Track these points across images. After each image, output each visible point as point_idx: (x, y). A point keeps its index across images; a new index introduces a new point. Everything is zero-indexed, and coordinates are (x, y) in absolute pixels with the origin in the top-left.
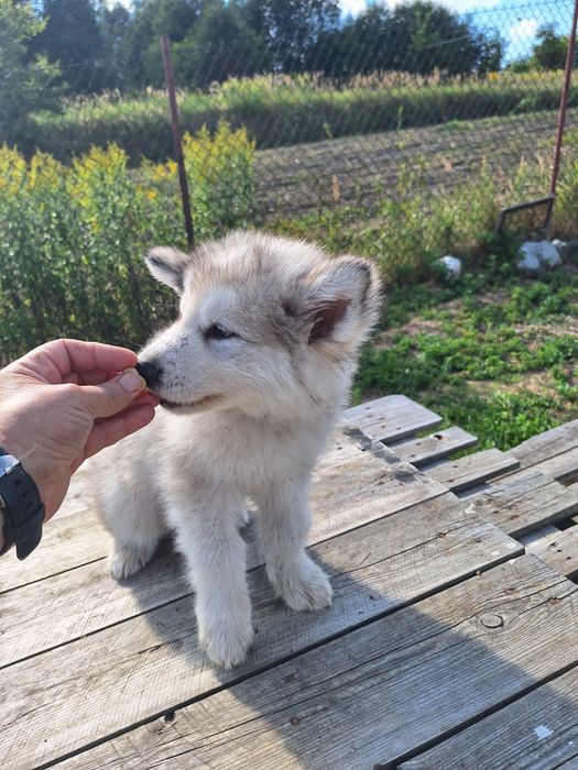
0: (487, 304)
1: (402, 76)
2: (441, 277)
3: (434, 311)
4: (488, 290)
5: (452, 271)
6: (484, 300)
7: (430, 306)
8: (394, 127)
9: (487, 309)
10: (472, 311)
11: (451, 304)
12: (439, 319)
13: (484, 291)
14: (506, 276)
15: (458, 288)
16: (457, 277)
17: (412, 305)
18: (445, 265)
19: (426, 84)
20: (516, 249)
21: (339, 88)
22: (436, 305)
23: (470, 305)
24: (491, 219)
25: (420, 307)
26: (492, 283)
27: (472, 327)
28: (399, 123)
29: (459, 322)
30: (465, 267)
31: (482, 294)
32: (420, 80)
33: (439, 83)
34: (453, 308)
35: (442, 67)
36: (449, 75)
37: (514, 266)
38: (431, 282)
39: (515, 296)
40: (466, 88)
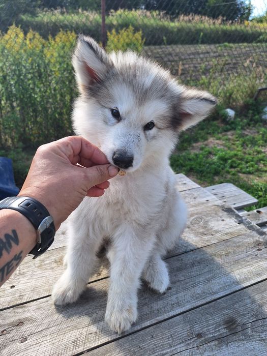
0: (247, 135)
1: (203, 18)
2: (225, 119)
3: (220, 135)
4: (248, 128)
5: (230, 116)
6: (246, 133)
7: (218, 133)
8: (197, 43)
9: (248, 137)
10: (240, 137)
11: (229, 133)
12: (223, 140)
13: (245, 128)
14: (256, 122)
15: (233, 126)
16: (232, 120)
17: (209, 131)
18: (228, 113)
19: (214, 23)
20: (262, 109)
21: (172, 20)
22: (221, 133)
23: (239, 134)
24: (252, 92)
25: (213, 133)
26: (249, 125)
27: (240, 146)
28: (200, 41)
29: (233, 142)
30: (236, 115)
31: (245, 130)
32: (211, 21)
33: (220, 24)
34: (229, 135)
35: (223, 16)
36: (226, 20)
37: (261, 117)
38: (219, 121)
39: (261, 132)
40: (233, 28)
